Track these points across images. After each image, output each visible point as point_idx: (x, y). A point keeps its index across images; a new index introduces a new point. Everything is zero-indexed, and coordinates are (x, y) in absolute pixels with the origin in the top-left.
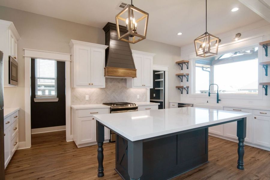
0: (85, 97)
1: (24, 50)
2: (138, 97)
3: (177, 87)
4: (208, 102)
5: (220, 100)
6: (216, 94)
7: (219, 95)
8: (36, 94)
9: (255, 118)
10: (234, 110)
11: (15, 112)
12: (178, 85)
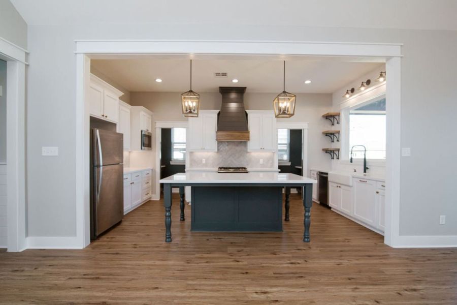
0: (201, 161)
1: (156, 123)
2: (261, 161)
3: (323, 150)
4: (355, 171)
5: (367, 168)
6: (363, 160)
7: (367, 161)
8: (172, 157)
9: (377, 192)
10: (360, 181)
11: (149, 170)
12: (326, 147)
